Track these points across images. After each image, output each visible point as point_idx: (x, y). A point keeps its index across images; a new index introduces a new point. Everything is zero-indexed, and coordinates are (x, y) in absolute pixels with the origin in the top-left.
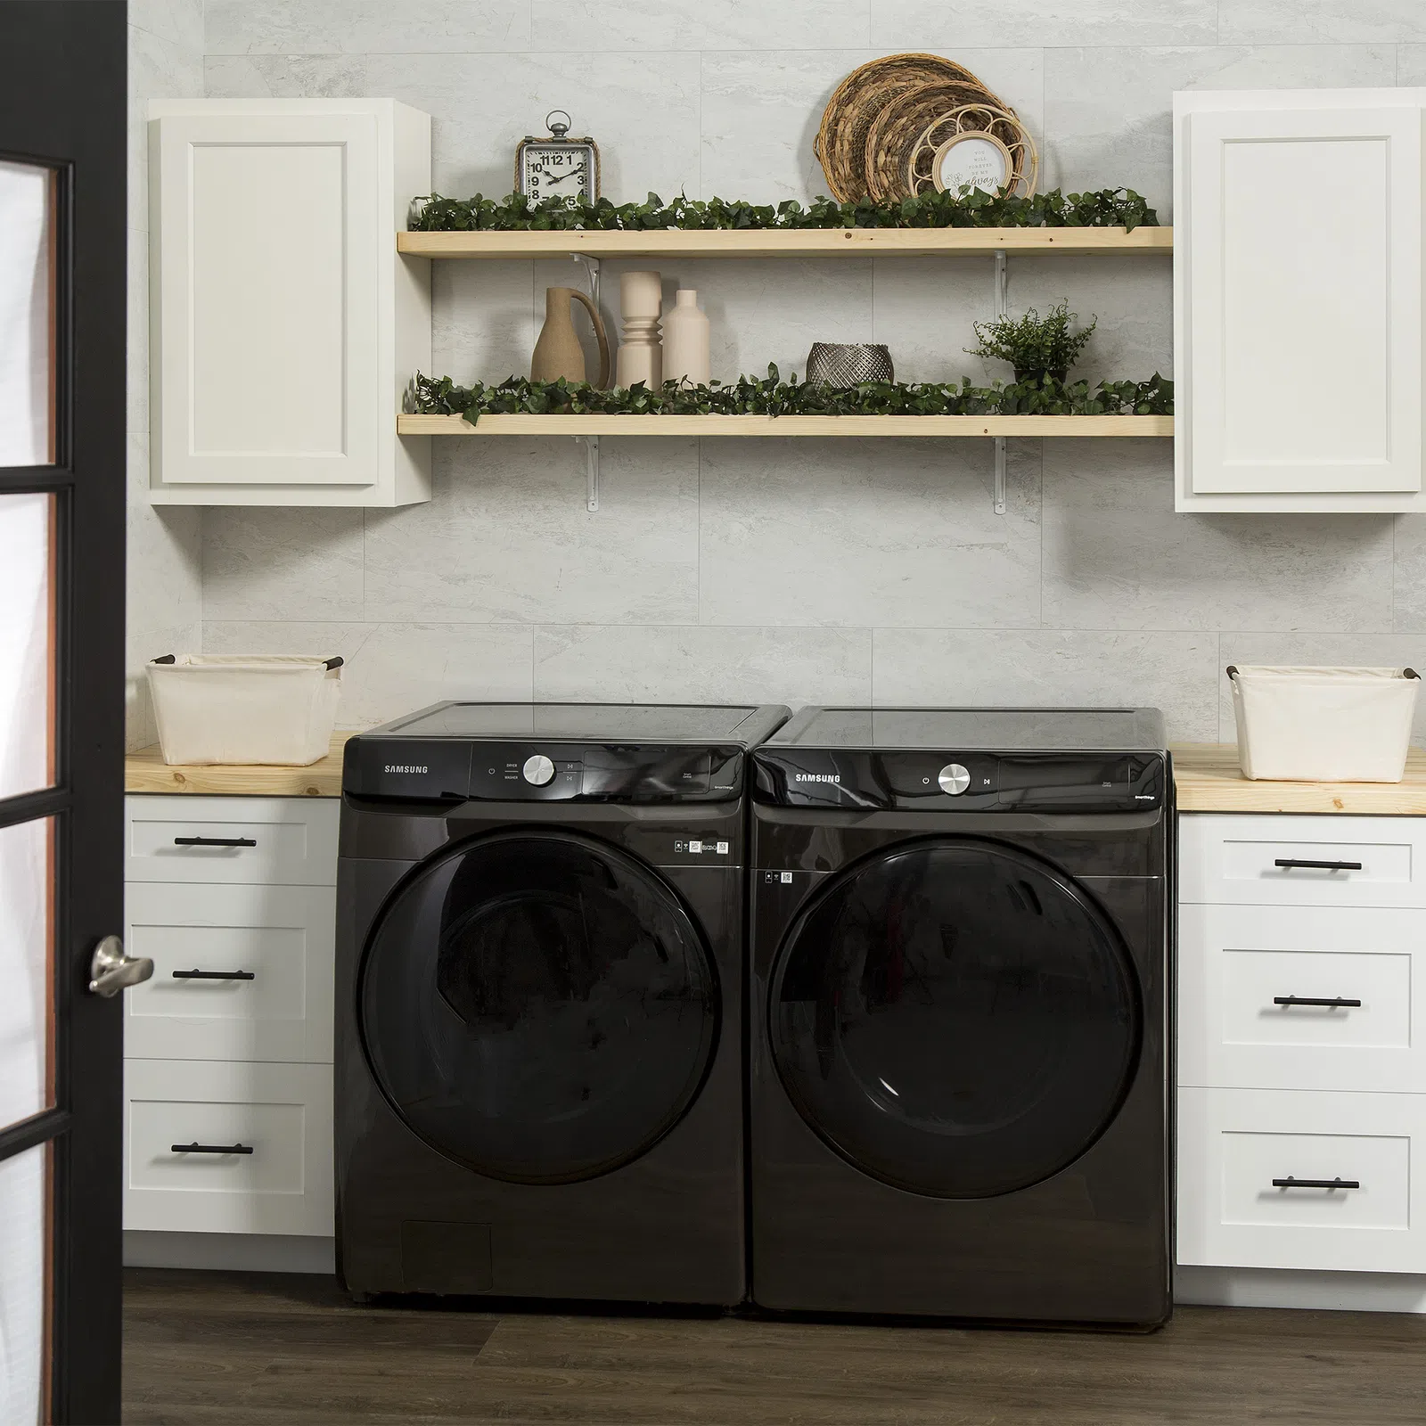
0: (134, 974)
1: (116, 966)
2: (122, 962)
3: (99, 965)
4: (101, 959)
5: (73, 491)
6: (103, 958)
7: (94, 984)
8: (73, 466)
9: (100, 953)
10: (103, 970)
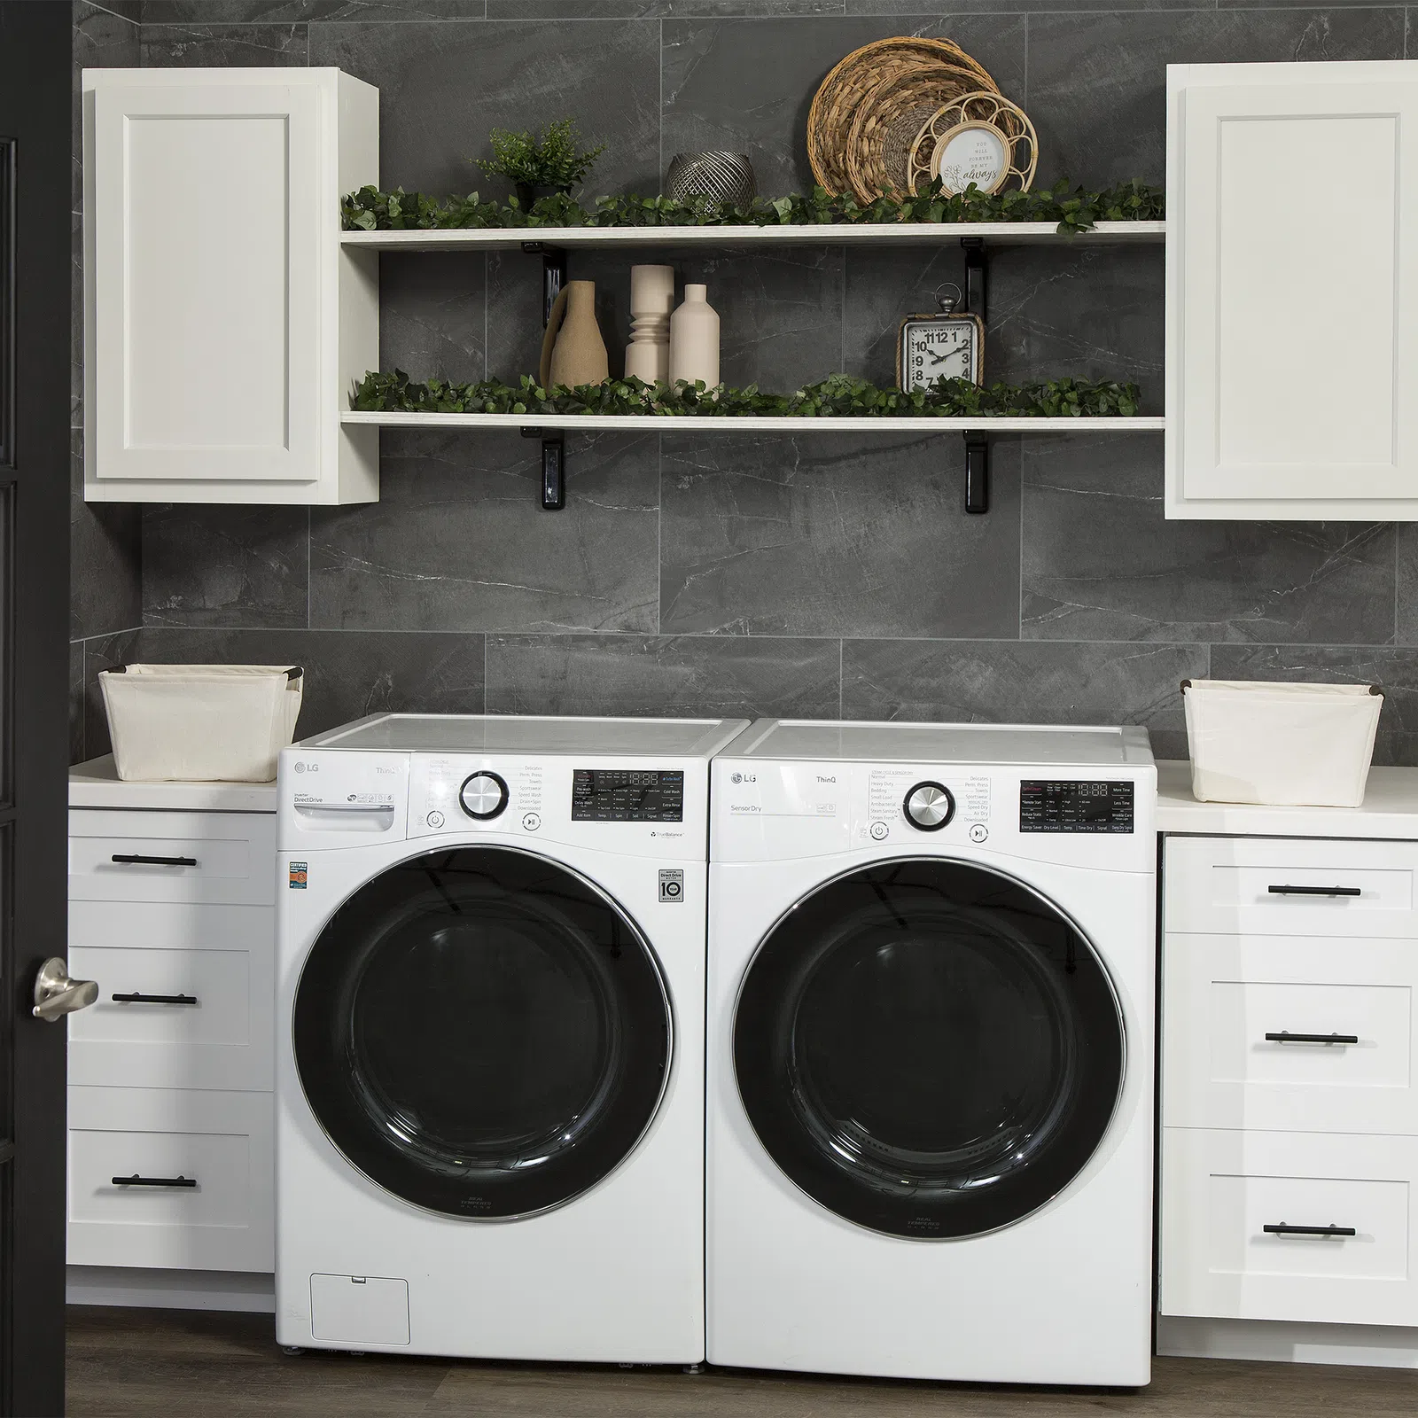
0: (79, 998)
1: (59, 989)
2: (65, 985)
3: (42, 988)
4: (43, 981)
5: (15, 488)
6: (45, 981)
7: (37, 1009)
8: (15, 462)
9: (42, 975)
10: (46, 992)
